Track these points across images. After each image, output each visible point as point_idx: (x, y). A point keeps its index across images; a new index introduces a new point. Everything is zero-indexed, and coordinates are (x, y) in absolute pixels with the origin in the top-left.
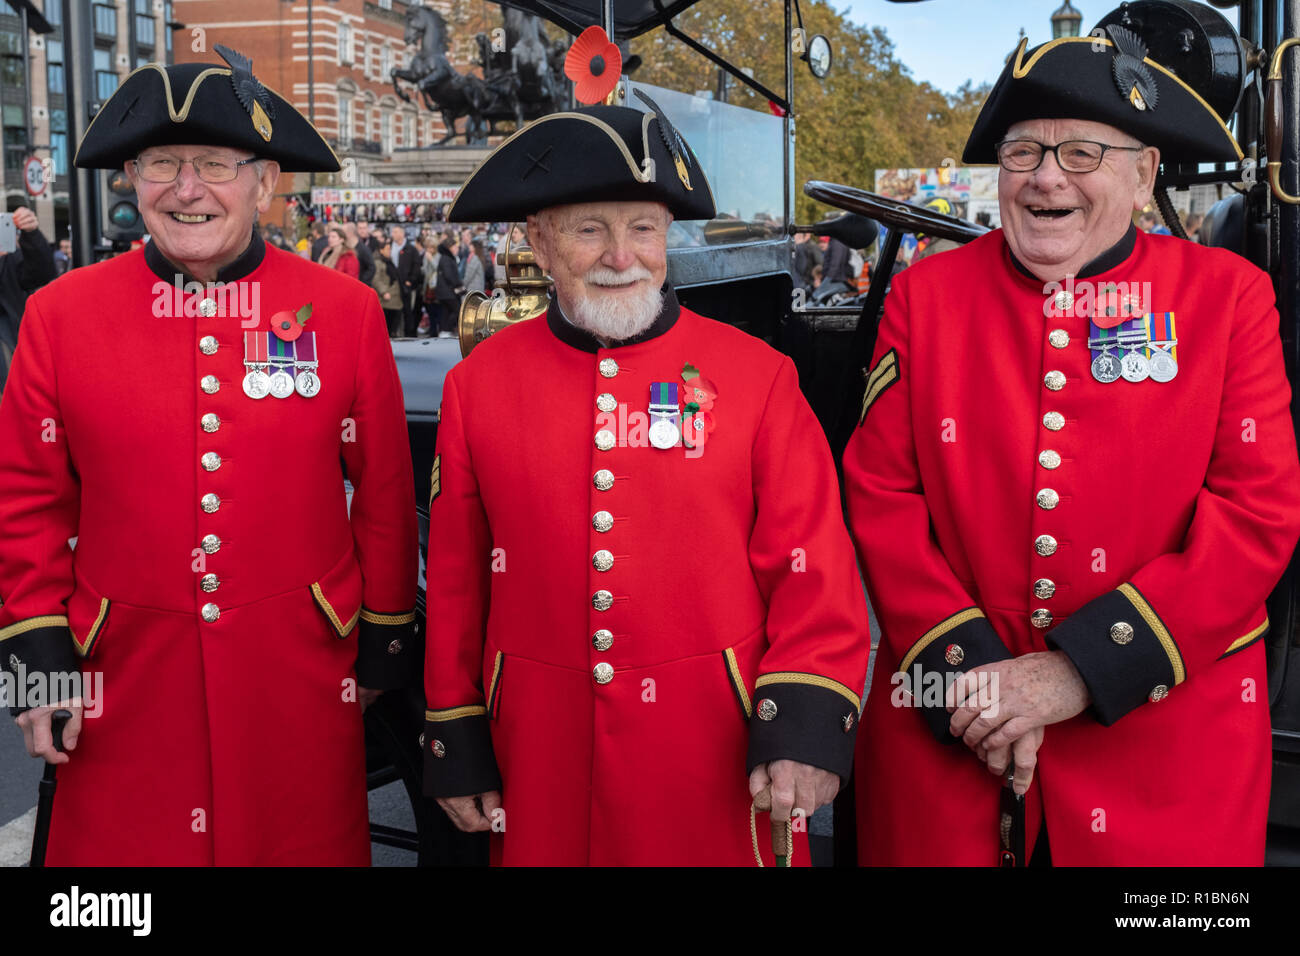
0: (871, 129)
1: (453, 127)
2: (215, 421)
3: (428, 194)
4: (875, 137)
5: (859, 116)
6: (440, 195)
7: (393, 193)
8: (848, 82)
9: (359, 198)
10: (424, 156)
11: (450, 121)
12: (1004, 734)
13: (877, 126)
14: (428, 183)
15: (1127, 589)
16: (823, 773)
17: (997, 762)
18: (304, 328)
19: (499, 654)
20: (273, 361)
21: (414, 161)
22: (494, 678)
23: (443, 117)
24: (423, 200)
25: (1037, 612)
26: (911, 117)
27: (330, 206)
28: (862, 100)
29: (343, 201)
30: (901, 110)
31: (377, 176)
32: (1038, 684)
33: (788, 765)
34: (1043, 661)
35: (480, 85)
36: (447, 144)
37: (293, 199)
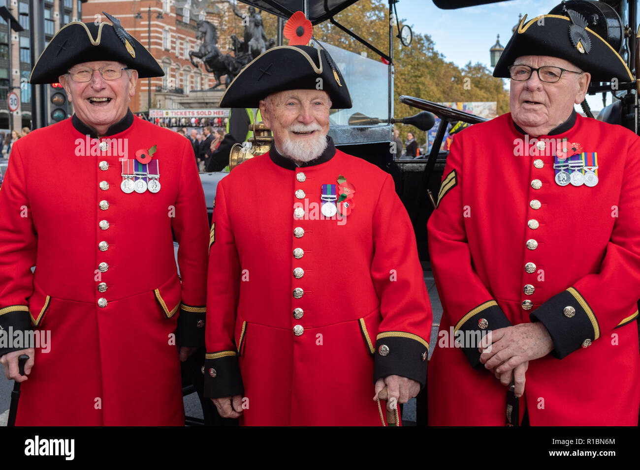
0: (424, 84)
1: (219, 80)
2: (106, 204)
3: (207, 113)
4: (426, 88)
5: (418, 78)
6: (213, 113)
7: (189, 112)
8: (412, 61)
9: (172, 114)
10: (205, 94)
11: (218, 77)
12: (509, 365)
13: (426, 83)
14: (206, 107)
15: (572, 290)
16: (412, 382)
17: (506, 380)
18: (152, 157)
19: (244, 323)
20: (136, 174)
21: (200, 97)
22: (242, 335)
23: (214, 76)
24: (204, 116)
25: (525, 302)
26: (443, 79)
27: (158, 118)
28: (419, 70)
29: (165, 116)
30: (438, 76)
31: (182, 104)
32: (526, 339)
33: (396, 377)
34: (530, 328)
35: (232, 59)
36: (216, 89)
37: (140, 115)
